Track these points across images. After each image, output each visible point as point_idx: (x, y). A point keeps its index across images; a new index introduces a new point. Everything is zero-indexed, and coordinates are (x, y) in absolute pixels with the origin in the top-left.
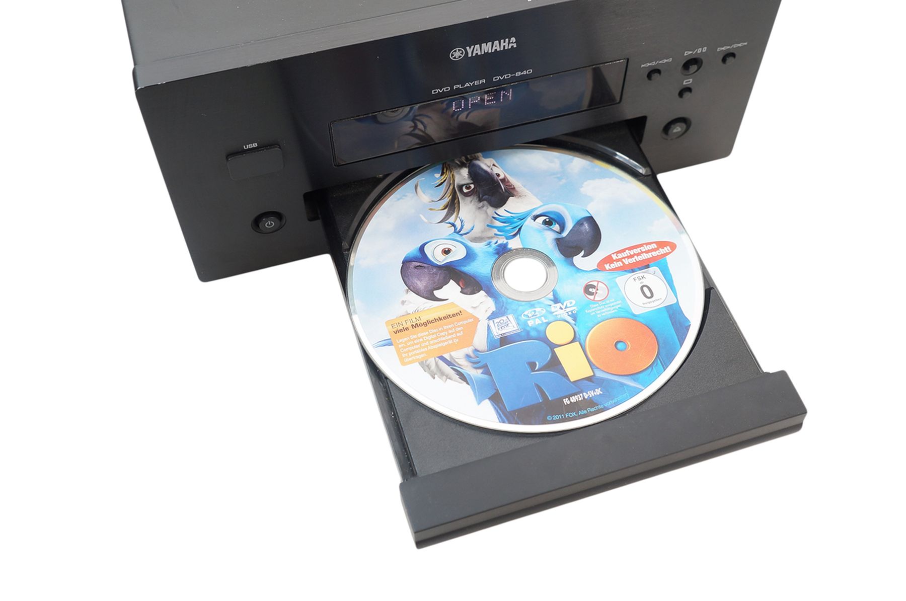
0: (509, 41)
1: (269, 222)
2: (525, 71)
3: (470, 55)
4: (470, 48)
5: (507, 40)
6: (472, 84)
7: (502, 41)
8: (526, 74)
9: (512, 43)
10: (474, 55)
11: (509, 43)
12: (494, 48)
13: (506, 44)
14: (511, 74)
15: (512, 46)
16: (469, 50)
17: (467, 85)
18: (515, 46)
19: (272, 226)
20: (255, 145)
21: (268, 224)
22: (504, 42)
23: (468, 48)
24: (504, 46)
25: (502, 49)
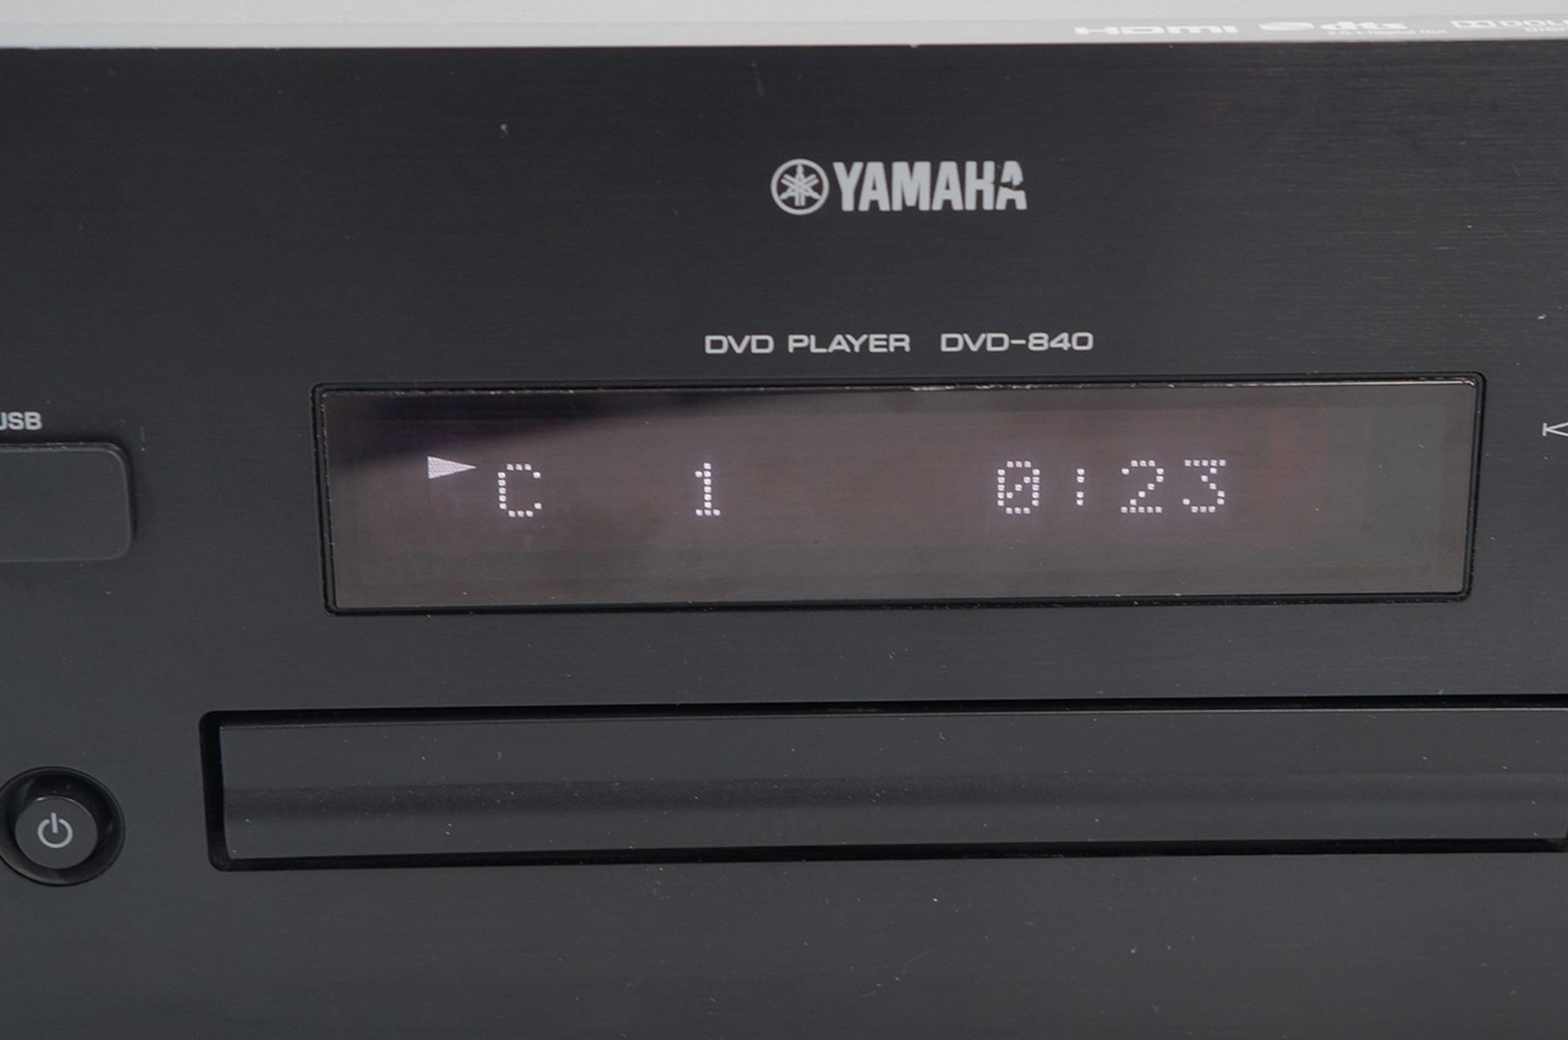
0: (998, 173)
1: (54, 816)
2: (1065, 336)
3: (847, 205)
4: (848, 169)
5: (989, 167)
6: (857, 344)
7: (971, 167)
8: (1071, 349)
9: (1009, 185)
10: (864, 206)
11: (998, 183)
12: (941, 195)
13: (987, 185)
14: (1011, 338)
15: (1011, 203)
16: (847, 184)
17: (839, 343)
18: (1021, 204)
19: (66, 842)
20: (32, 421)
21: (49, 827)
22: (980, 175)
23: (839, 167)
24: (980, 194)
25: (971, 205)
